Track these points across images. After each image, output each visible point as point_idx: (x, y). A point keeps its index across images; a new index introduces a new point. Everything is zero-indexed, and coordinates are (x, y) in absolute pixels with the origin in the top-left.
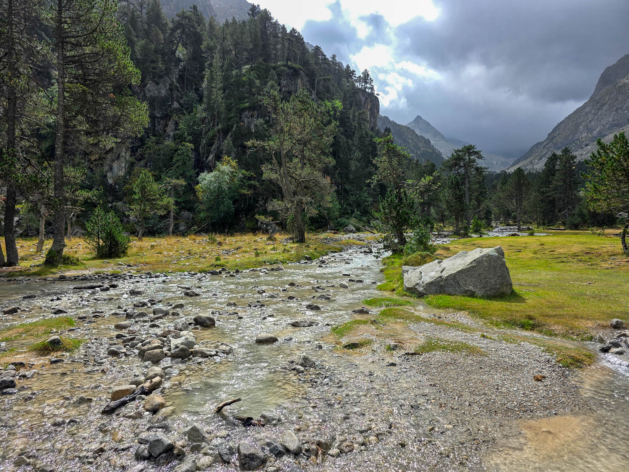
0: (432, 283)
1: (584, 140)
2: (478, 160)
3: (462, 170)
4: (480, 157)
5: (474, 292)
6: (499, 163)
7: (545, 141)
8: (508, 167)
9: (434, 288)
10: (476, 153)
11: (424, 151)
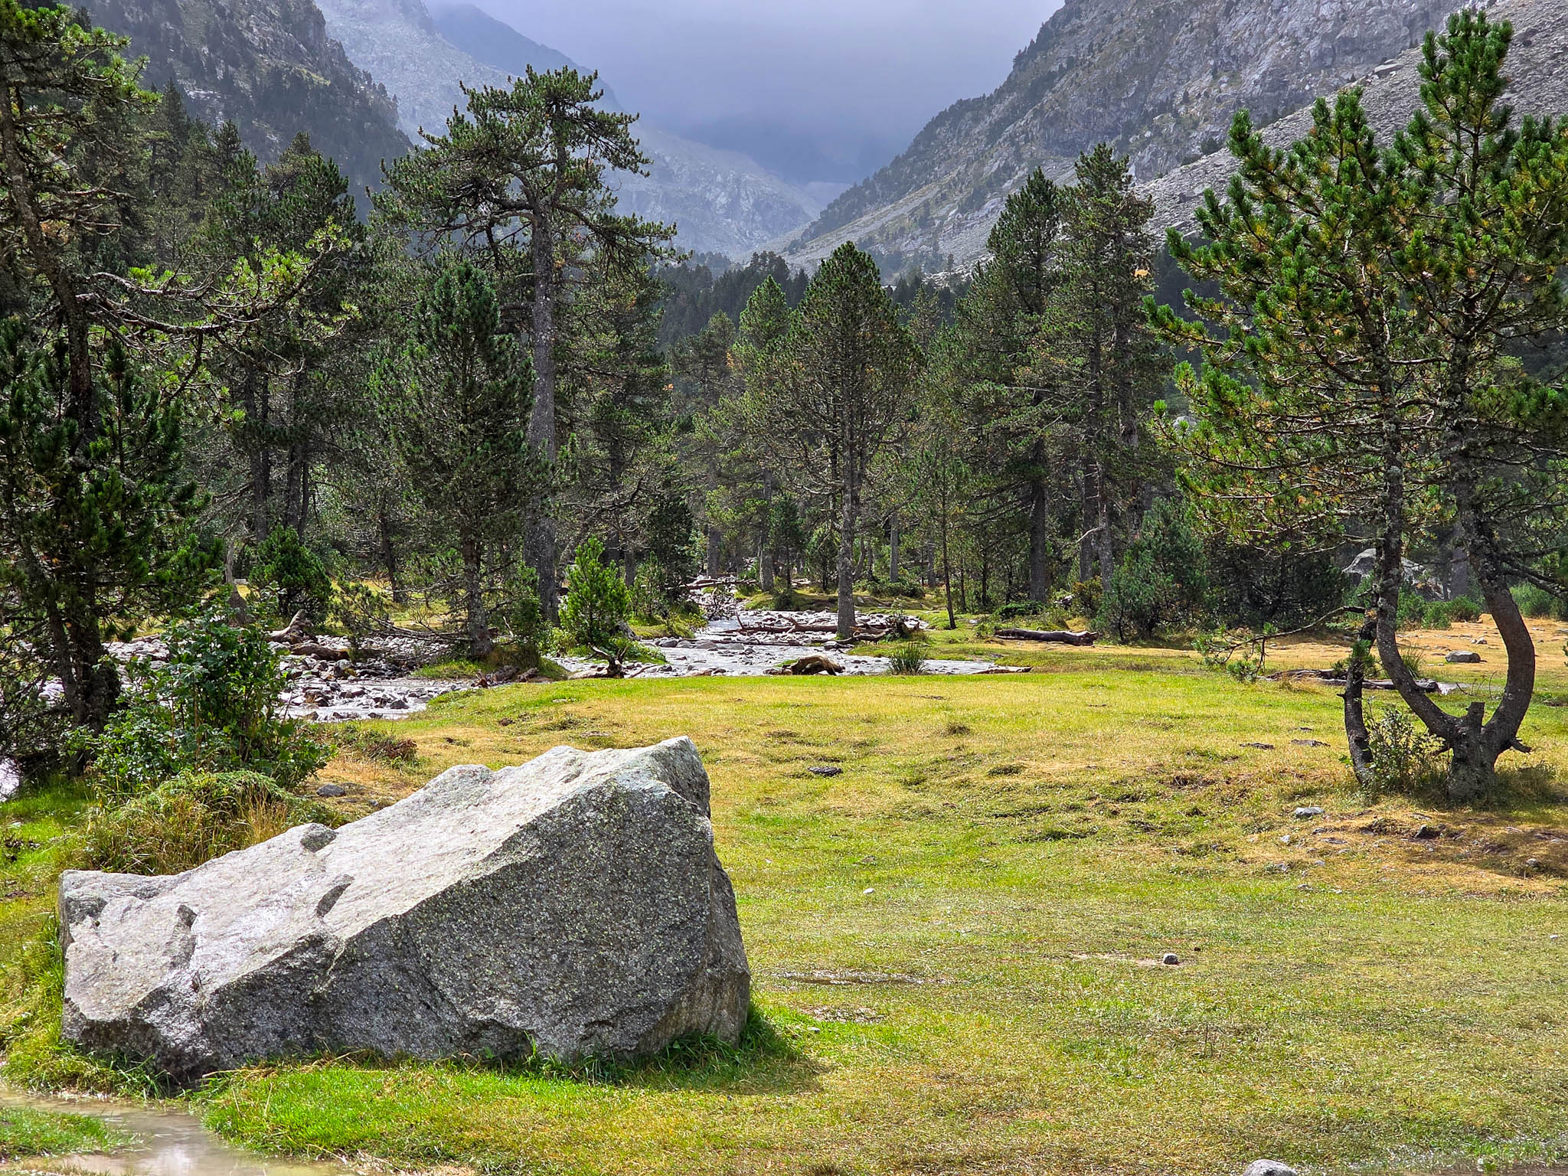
0: (254, 986)
1: (1196, 110)
2: (611, 175)
3: (513, 231)
4: (626, 157)
5: (521, 1038)
6: (746, 205)
7: (1000, 93)
8: (796, 233)
9: (267, 1020)
10: (603, 127)
11: (276, 73)
